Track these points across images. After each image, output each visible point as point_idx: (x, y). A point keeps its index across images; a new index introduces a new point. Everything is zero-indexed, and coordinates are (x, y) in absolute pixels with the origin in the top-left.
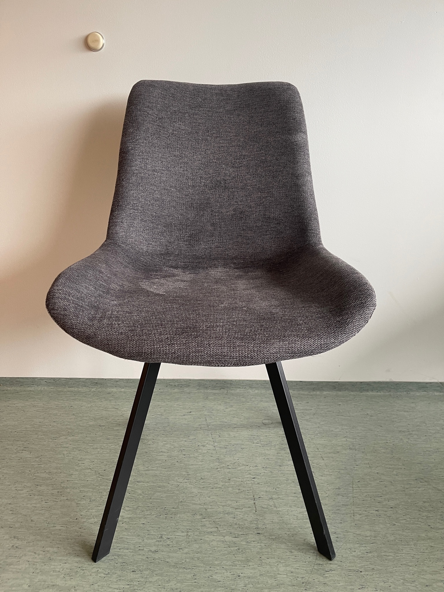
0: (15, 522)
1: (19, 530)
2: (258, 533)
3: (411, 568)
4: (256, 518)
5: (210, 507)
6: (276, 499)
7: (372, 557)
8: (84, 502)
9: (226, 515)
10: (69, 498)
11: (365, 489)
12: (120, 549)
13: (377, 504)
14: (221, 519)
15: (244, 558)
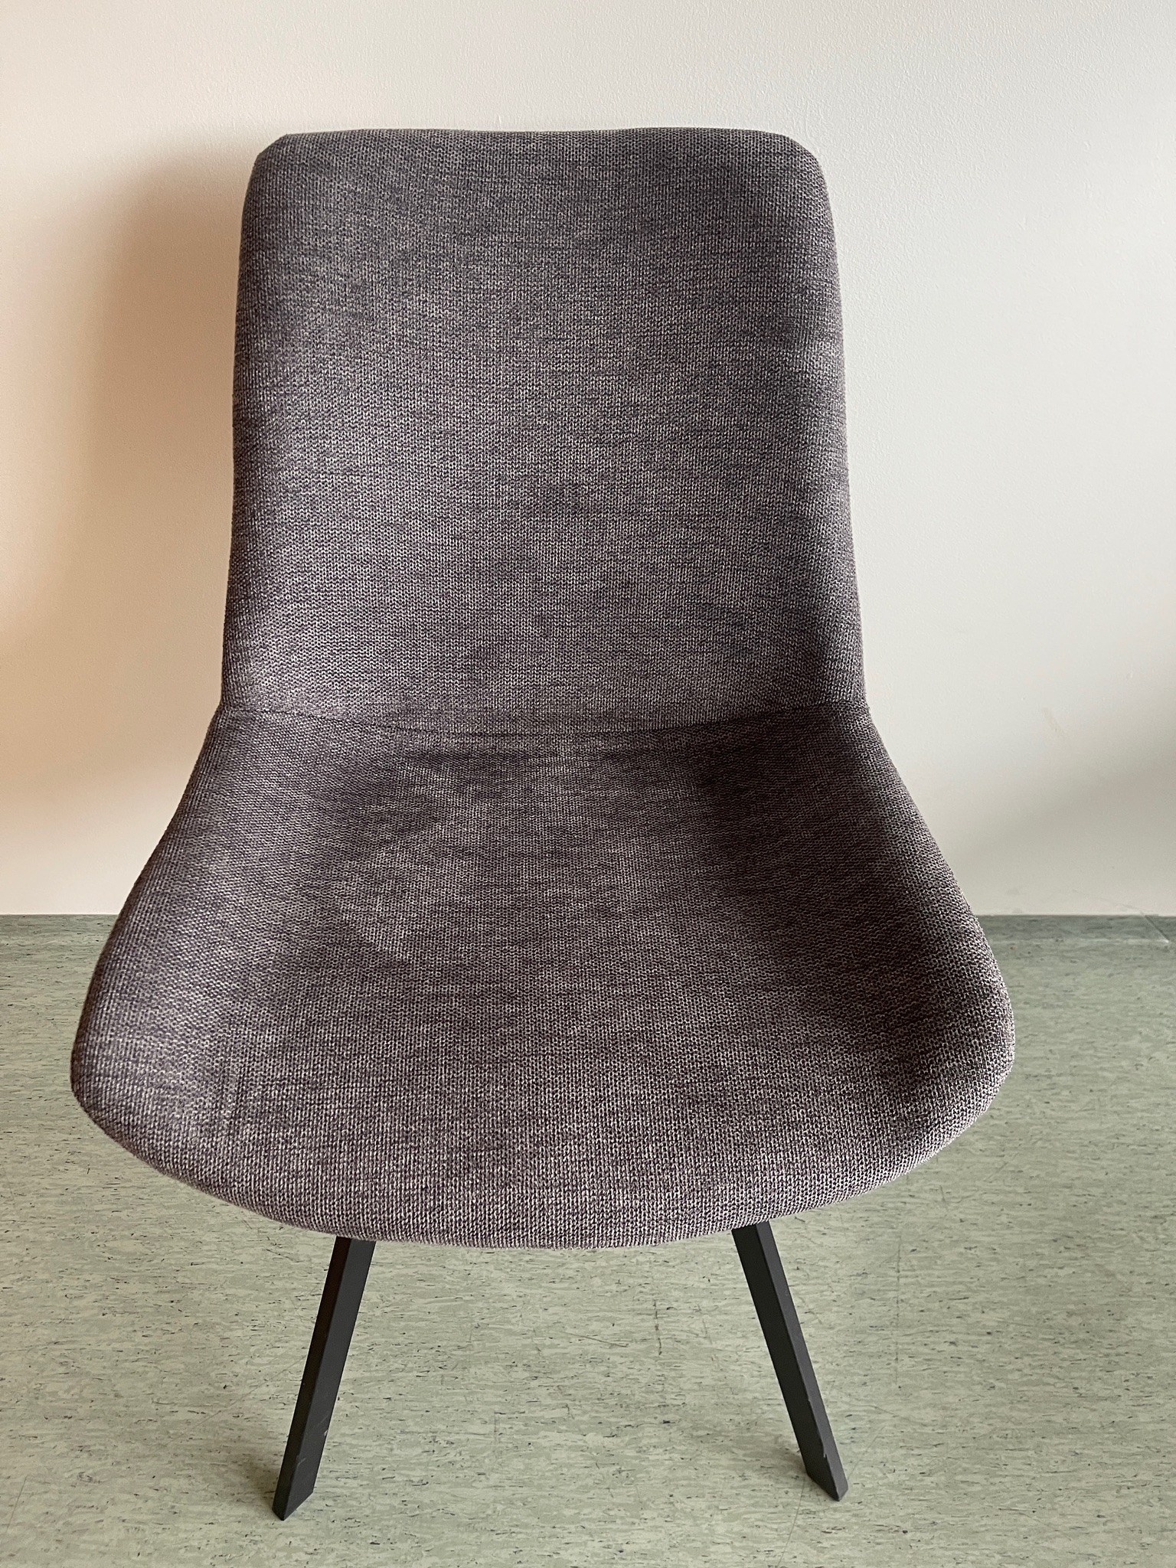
0: (76, 1401)
1: (90, 1426)
2: (665, 1422)
3: (1022, 1518)
4: (659, 1373)
5: (548, 1342)
6: (709, 1312)
7: (934, 1488)
8: (239, 1333)
9: (588, 1365)
10: (200, 1321)
11: (929, 1275)
12: (337, 1478)
13: (955, 1321)
14: (575, 1380)
15: (632, 1499)
